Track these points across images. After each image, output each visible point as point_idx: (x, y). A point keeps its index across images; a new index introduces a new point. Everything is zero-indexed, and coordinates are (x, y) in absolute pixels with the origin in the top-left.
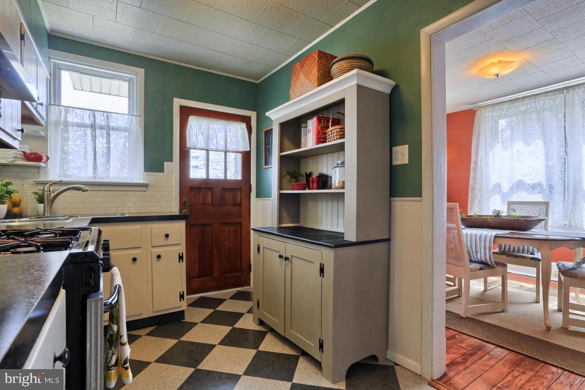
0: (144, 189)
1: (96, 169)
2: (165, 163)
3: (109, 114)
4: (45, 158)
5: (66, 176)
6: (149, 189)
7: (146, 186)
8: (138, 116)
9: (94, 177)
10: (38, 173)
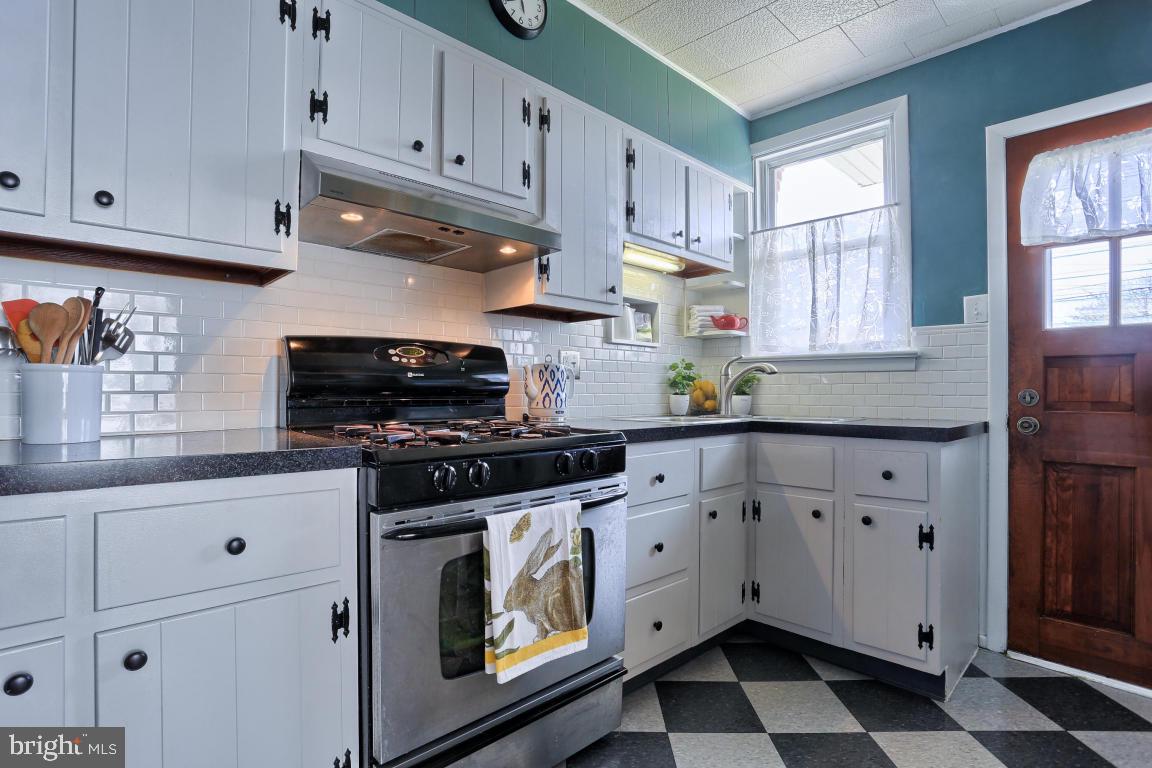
0: (912, 366)
1: (816, 331)
2: (965, 298)
3: (838, 219)
4: (738, 322)
5: (768, 348)
6: (923, 367)
7: (916, 358)
8: (896, 204)
9: (812, 347)
10: (740, 346)
